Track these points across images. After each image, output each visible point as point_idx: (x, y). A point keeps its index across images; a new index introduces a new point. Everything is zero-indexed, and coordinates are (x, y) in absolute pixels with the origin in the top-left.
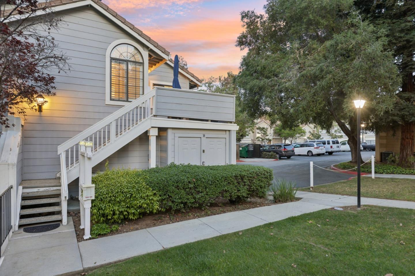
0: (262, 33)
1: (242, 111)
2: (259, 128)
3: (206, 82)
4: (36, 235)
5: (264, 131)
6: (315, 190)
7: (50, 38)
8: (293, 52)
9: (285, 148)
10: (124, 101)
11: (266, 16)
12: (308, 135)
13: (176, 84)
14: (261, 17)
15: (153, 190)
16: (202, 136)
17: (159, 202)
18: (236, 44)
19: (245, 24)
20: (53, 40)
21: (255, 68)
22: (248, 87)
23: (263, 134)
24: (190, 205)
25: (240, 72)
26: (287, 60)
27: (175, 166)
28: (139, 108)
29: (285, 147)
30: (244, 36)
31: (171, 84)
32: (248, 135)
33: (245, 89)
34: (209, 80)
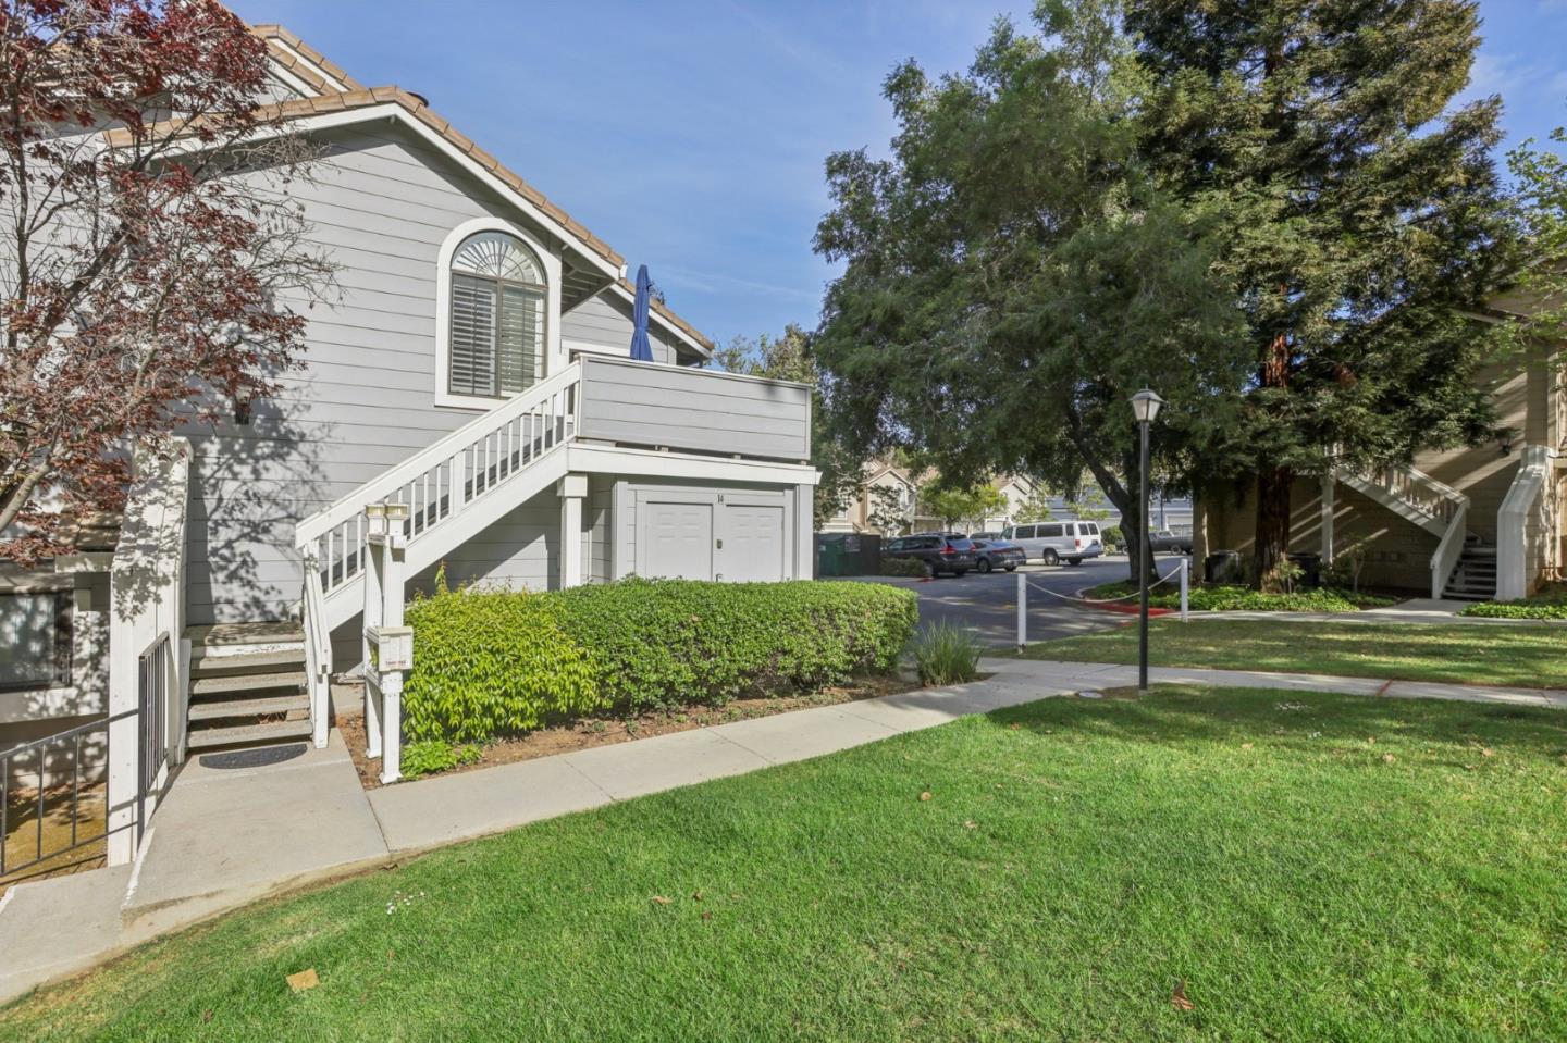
0: (886, 217)
1: (828, 437)
2: (876, 489)
3: (724, 350)
4: (241, 775)
5: (890, 497)
6: (1031, 654)
7: (292, 206)
8: (972, 270)
9: (949, 547)
10: (488, 396)
11: (898, 167)
12: (1013, 509)
13: (640, 351)
14: (885, 168)
15: (579, 644)
16: (714, 500)
17: (595, 679)
18: (814, 245)
19: (838, 189)
20: (301, 213)
21: (865, 314)
22: (848, 366)
23: (886, 507)
24: (683, 689)
25: (824, 323)
26: (956, 293)
27: (639, 582)
28: (533, 417)
29: (951, 543)
30: (834, 222)
31: (627, 352)
32: (844, 509)
33: (838, 373)
34: (732, 344)
